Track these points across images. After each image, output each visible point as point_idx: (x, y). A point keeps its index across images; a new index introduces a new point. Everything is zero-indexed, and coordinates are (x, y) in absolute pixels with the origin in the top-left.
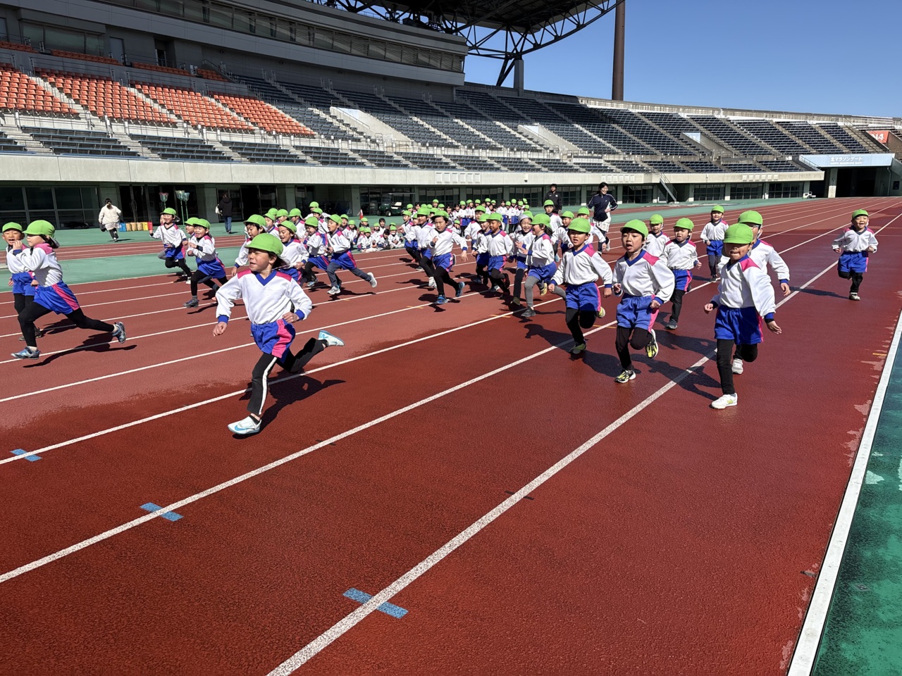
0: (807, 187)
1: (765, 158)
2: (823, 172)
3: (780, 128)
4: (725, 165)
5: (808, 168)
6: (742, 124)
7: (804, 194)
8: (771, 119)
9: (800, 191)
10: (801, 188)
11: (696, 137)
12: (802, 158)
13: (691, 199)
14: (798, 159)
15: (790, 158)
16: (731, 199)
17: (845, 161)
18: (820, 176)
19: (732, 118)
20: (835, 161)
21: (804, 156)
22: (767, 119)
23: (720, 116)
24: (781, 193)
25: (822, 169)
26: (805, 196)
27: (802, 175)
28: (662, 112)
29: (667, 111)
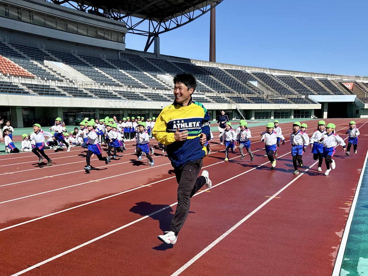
0: (313, 113)
1: (291, 96)
2: (321, 104)
3: (298, 80)
4: (271, 100)
5: (313, 103)
6: (279, 77)
7: (311, 116)
8: (293, 75)
9: (309, 114)
10: (310, 113)
11: (255, 84)
12: (310, 97)
13: (253, 118)
14: (308, 97)
15: (304, 97)
16: (274, 118)
17: (332, 99)
18: (319, 107)
19: (274, 74)
20: (327, 99)
21: (311, 96)
22: (292, 75)
23: (268, 72)
24: (300, 116)
25: (320, 103)
26: (312, 118)
27: (310, 106)
28: (237, 69)
29: (239, 69)
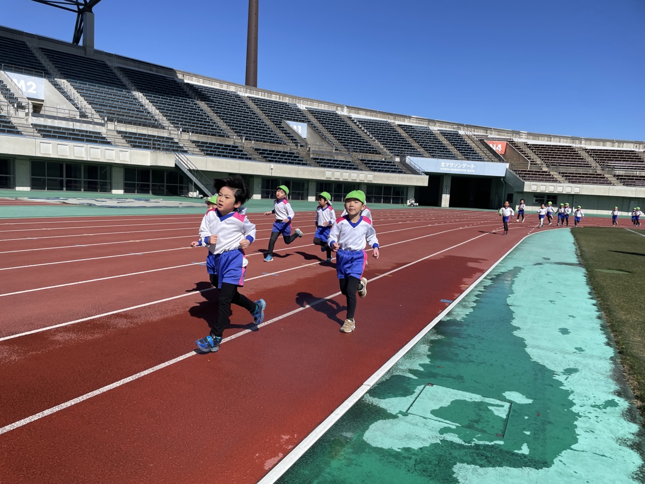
0: (412, 193)
1: (370, 157)
2: (428, 177)
3: (400, 131)
5: (413, 171)
6: (362, 122)
7: (408, 201)
12: (410, 160)
14: (405, 161)
15: (397, 159)
17: (457, 168)
18: (423, 181)
19: (354, 116)
20: (446, 167)
21: (412, 158)
22: (390, 121)
23: (344, 112)
25: (427, 173)
26: (409, 203)
29: (286, 100)
